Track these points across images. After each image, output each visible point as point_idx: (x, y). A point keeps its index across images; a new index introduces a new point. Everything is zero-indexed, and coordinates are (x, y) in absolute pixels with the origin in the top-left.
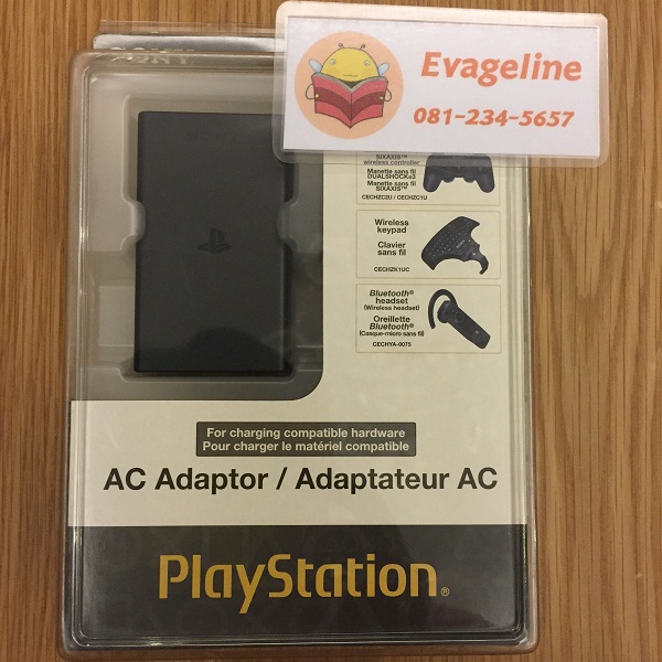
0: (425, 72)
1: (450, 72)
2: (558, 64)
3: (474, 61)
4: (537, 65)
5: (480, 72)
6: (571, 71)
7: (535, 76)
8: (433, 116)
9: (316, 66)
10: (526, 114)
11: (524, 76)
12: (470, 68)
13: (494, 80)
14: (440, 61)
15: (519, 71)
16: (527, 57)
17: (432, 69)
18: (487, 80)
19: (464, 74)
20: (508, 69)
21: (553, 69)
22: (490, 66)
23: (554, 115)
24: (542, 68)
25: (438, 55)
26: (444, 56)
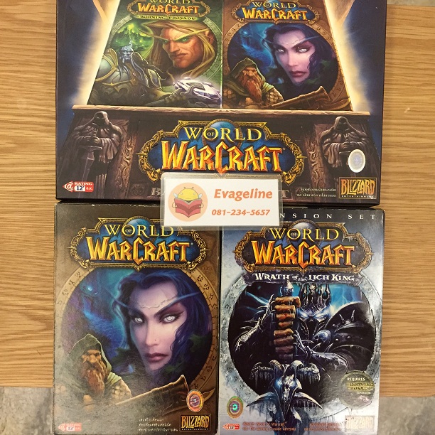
0: (216, 197)
1: (225, 196)
2: (264, 192)
3: (233, 192)
4: (256, 193)
5: (236, 196)
6: (269, 195)
7: (255, 197)
8: (219, 212)
9: (176, 196)
10: (252, 211)
11: (251, 197)
12: (232, 195)
13: (241, 199)
14: (221, 192)
15: (250, 196)
16: (252, 190)
17: (218, 195)
18: (238, 199)
19: (230, 197)
20: (246, 195)
21: (262, 195)
22: (239, 194)
23: (263, 211)
24: (258, 194)
25: (220, 190)
26: (222, 190)
